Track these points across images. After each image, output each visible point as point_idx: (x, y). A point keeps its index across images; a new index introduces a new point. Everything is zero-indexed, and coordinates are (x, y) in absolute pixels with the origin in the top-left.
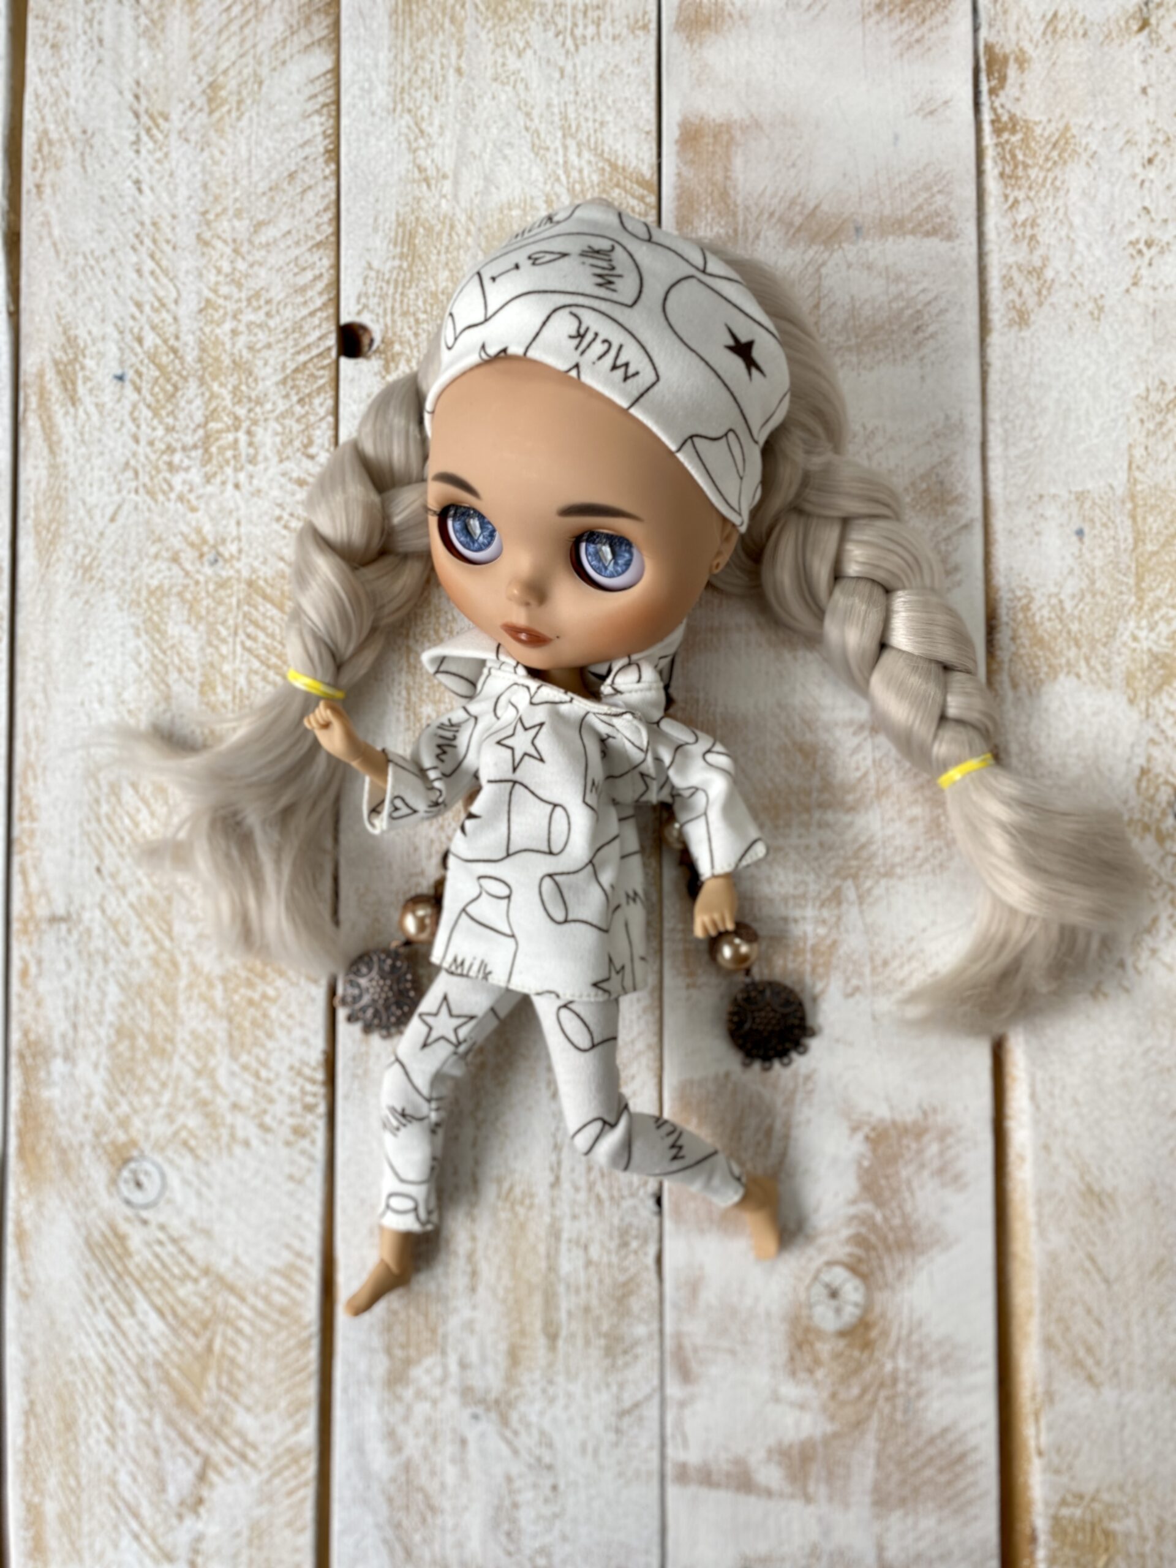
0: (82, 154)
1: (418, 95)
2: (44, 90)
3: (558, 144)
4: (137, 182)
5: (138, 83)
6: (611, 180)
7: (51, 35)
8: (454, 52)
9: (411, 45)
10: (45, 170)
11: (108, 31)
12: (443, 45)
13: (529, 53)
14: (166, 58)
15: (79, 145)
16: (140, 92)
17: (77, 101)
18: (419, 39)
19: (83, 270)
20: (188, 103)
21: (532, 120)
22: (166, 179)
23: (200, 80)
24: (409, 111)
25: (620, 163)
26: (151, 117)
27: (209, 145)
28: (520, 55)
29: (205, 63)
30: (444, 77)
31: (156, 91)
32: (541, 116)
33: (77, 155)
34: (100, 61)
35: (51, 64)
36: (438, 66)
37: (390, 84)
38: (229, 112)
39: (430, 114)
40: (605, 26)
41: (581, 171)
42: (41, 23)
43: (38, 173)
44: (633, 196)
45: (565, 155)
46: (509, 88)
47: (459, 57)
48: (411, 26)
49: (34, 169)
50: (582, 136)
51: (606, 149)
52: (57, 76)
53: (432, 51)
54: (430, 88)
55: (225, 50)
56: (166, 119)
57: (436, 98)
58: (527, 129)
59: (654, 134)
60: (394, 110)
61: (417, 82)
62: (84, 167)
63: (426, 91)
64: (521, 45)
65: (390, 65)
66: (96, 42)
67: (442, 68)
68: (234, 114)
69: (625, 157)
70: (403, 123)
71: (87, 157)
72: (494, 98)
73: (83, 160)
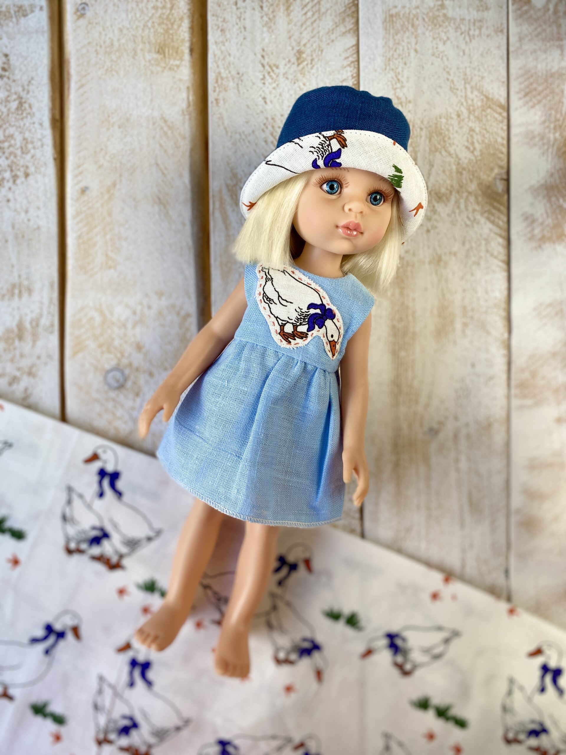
0: (238, 84)
1: (397, 62)
2: (218, 52)
3: (462, 87)
4: (264, 98)
5: (263, 50)
6: (486, 104)
7: (220, 25)
8: (413, 41)
9: (393, 37)
10: (220, 92)
11: (248, 23)
12: (408, 37)
13: (449, 42)
14: (276, 38)
15: (236, 80)
16: (264, 54)
17: (234, 58)
18: (397, 34)
19: (239, 141)
20: (287, 60)
21: (450, 75)
22: (278, 97)
23: (293, 49)
24: (393, 70)
25: (490, 96)
26: (270, 67)
27: (298, 81)
28: (444, 43)
29: (295, 40)
30: (409, 54)
31: (272, 53)
32: (455, 73)
33: (235, 85)
34: (245, 38)
35: (221, 39)
36: (406, 48)
37: (383, 56)
38: (307, 64)
39: (403, 71)
40: (484, 30)
41: (472, 100)
42: (215, 18)
43: (216, 94)
44: (497, 113)
45: (466, 93)
46: (439, 60)
47: (416, 43)
48: (393, 28)
49: (214, 91)
50: (473, 83)
51: (484, 90)
52: (224, 45)
53: (403, 41)
54: (402, 59)
55: (305, 34)
56: (277, 67)
57: (405, 64)
58: (448, 79)
59: (506, 83)
60: (386, 69)
61: (396, 56)
62: (238, 91)
63: (400, 60)
64: (445, 38)
65: (384, 47)
66: (243, 29)
67: (408, 49)
68: (310, 66)
69: (493, 93)
70: (390, 75)
71: (240, 86)
72: (432, 64)
73: (238, 87)
